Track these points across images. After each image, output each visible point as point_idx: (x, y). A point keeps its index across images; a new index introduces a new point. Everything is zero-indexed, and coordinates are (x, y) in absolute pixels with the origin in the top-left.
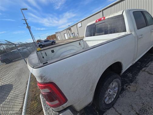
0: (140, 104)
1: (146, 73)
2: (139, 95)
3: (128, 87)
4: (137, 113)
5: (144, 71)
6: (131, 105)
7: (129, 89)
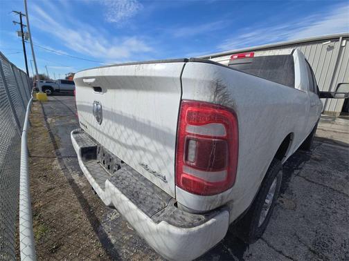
0: (311, 232)
1: (303, 180)
2: (304, 217)
3: (280, 201)
4: (310, 249)
5: (298, 175)
6: (295, 234)
7: (281, 204)
